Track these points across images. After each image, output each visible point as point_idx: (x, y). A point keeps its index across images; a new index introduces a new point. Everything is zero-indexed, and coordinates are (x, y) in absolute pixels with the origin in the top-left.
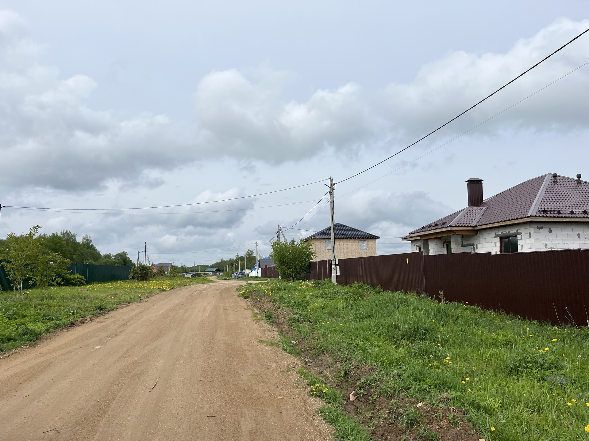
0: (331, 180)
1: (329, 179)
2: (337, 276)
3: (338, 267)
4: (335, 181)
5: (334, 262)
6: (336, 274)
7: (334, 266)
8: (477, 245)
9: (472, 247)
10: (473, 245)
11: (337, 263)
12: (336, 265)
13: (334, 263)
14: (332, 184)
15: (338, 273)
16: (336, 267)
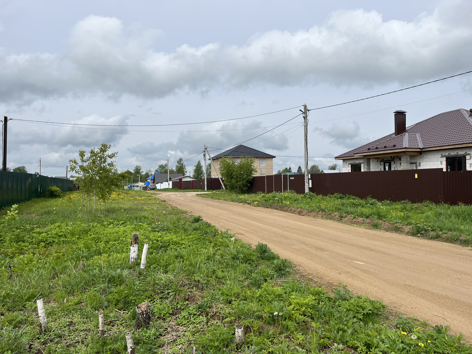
0: (305, 107)
1: (303, 105)
2: (309, 188)
3: (310, 181)
4: (308, 108)
5: (307, 176)
6: (309, 186)
7: (307, 180)
8: (420, 163)
9: (415, 165)
10: (416, 163)
11: (310, 177)
12: (309, 179)
13: (307, 178)
14: (306, 110)
15: (311, 186)
16: (309, 181)
